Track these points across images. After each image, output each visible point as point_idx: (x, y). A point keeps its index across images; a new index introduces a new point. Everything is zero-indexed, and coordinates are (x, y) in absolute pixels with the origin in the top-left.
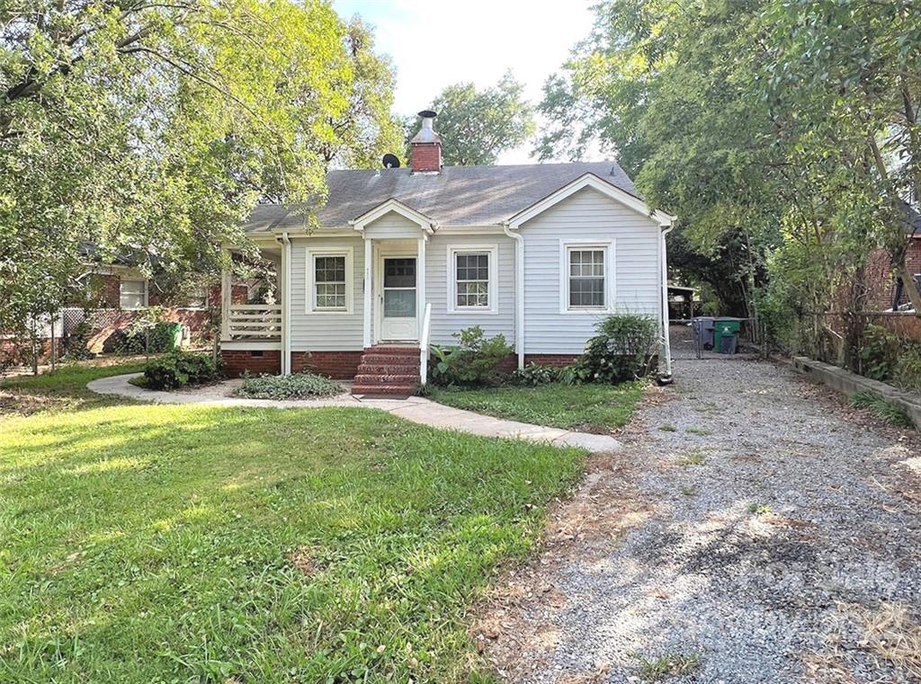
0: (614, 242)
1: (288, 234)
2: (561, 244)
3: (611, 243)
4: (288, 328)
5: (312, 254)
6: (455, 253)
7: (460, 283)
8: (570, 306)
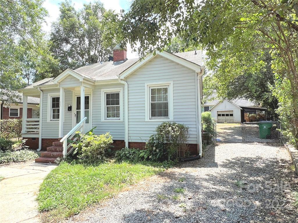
0: (172, 83)
1: (40, 88)
2: (146, 85)
3: (170, 83)
4: (40, 128)
5: (50, 96)
6: (105, 93)
7: (107, 107)
8: (151, 117)
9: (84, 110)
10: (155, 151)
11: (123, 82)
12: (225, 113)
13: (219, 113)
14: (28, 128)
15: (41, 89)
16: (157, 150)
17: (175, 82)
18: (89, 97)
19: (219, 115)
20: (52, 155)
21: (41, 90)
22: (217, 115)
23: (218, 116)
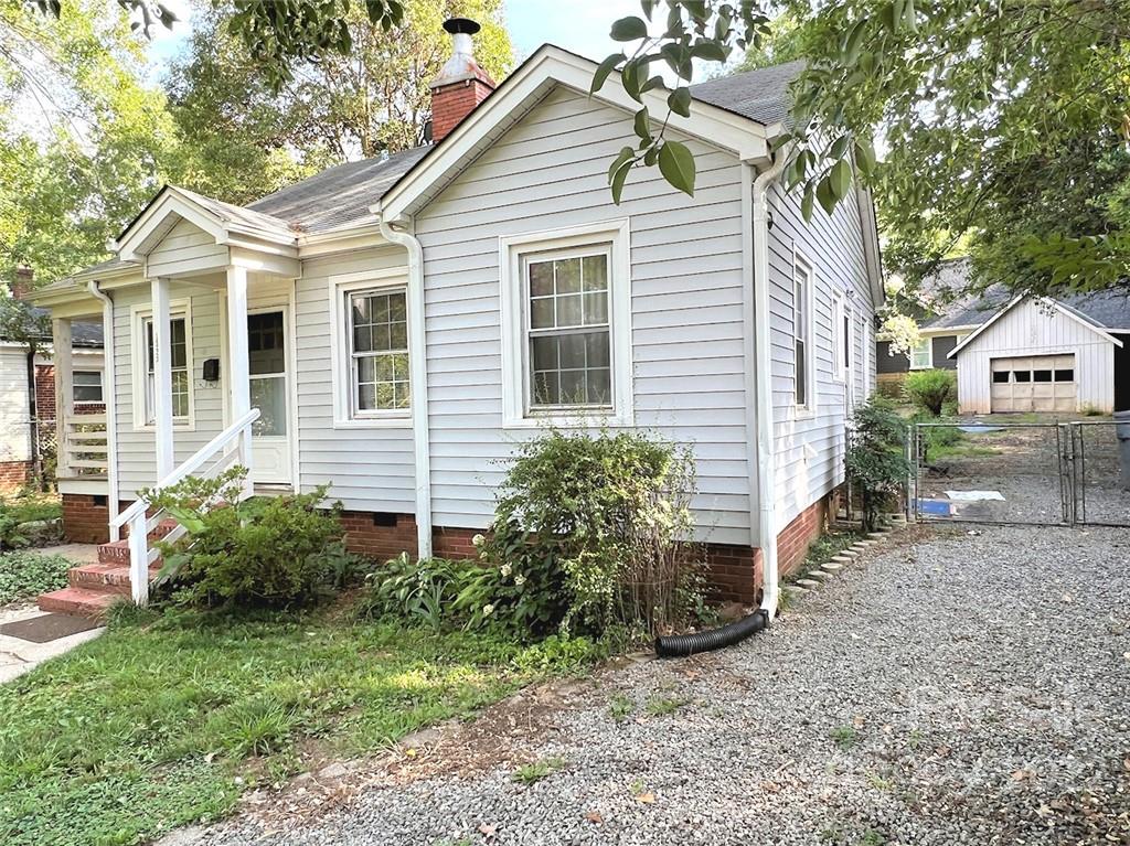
0: (625, 226)
1: (98, 283)
2: (503, 247)
3: (618, 230)
4: (112, 457)
5: (140, 316)
6: (346, 293)
7: (360, 359)
8: (528, 407)
9: (248, 377)
10: (510, 582)
11: (399, 237)
12: (1032, 367)
13: (1000, 367)
14: (80, 456)
15: (101, 288)
16: (520, 580)
17: (639, 224)
18: (281, 313)
19: (1000, 377)
20: (105, 582)
21: (102, 292)
22: (987, 377)
23: (995, 381)
